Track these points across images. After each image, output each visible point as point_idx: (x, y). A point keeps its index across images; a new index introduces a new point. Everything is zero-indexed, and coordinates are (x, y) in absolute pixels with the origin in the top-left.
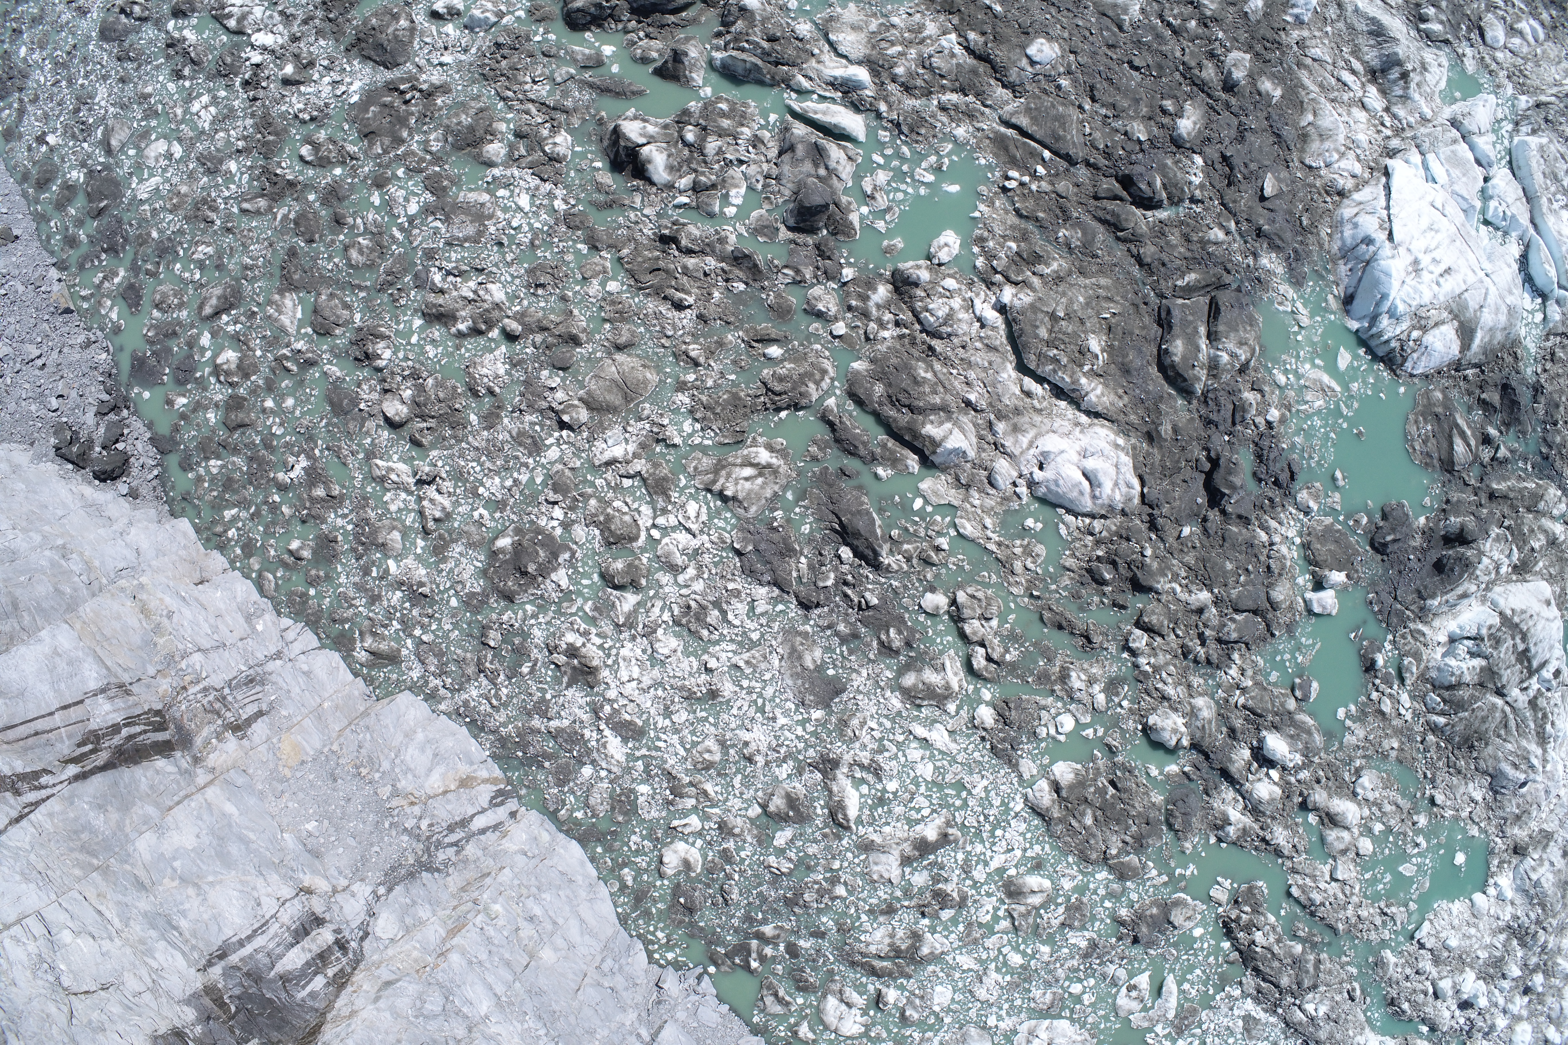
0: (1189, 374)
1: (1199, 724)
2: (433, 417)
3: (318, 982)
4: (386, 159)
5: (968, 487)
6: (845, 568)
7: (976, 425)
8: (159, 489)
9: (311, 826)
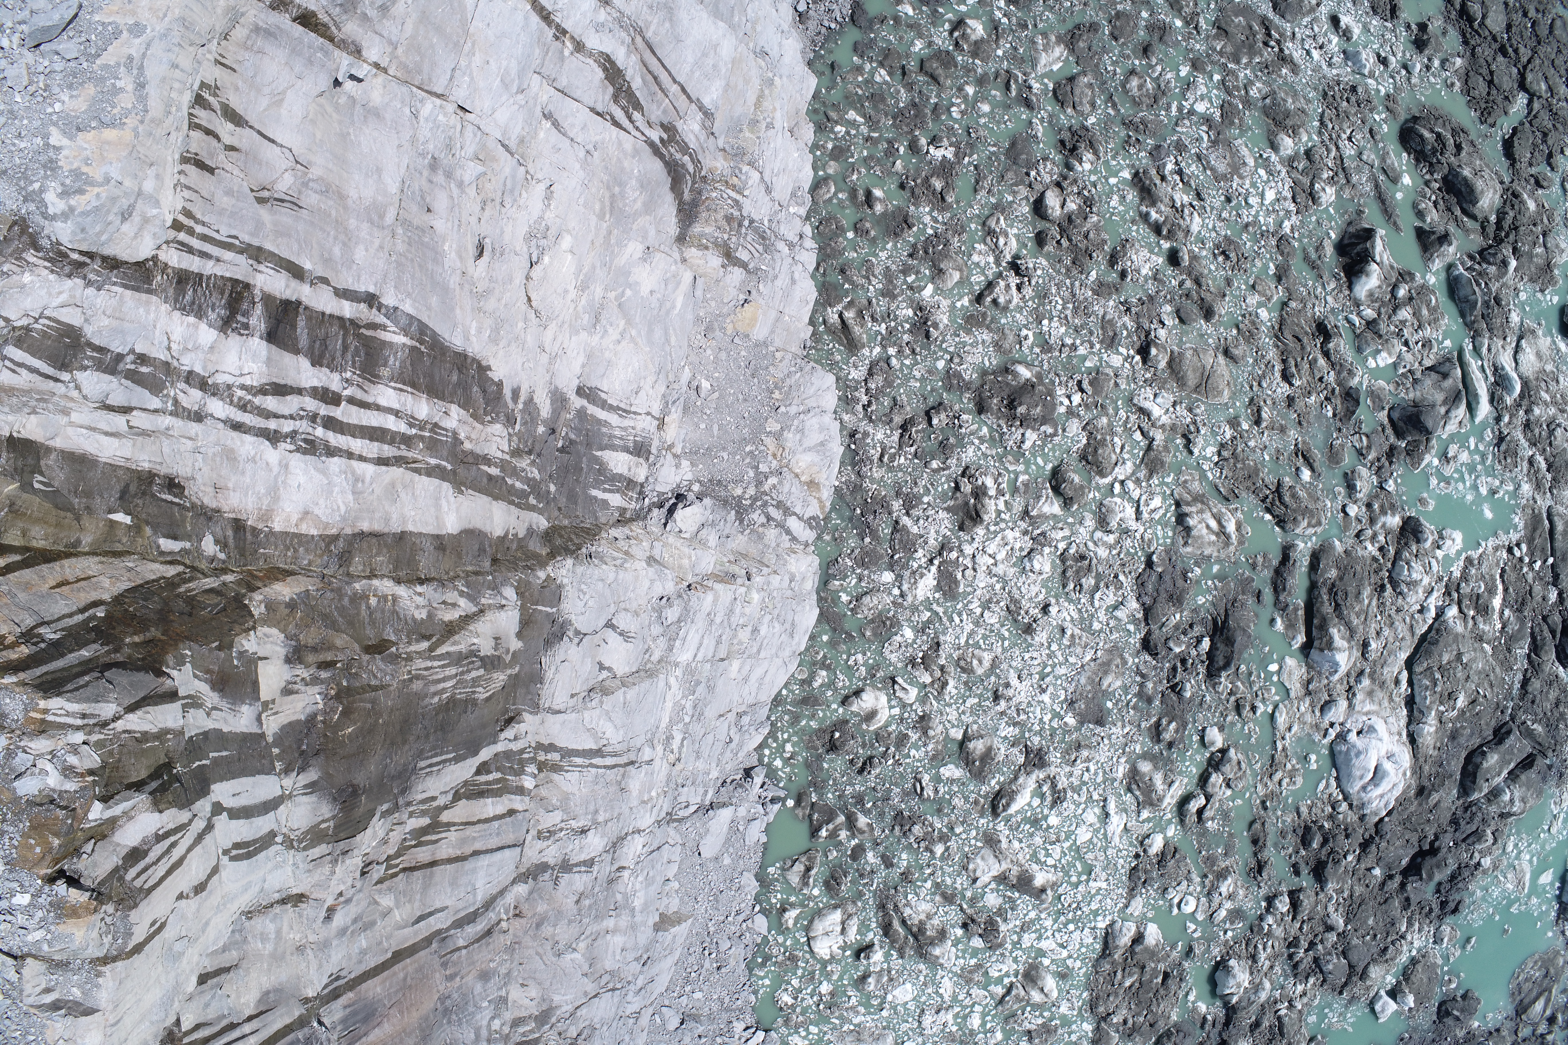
0: (1480, 781)
1: (1253, 998)
2: (1070, 240)
3: (615, 500)
4: (1216, 57)
5: (1309, 693)
6: (1194, 653)
7: (1355, 664)
8: (821, 38)
9: (705, 385)
